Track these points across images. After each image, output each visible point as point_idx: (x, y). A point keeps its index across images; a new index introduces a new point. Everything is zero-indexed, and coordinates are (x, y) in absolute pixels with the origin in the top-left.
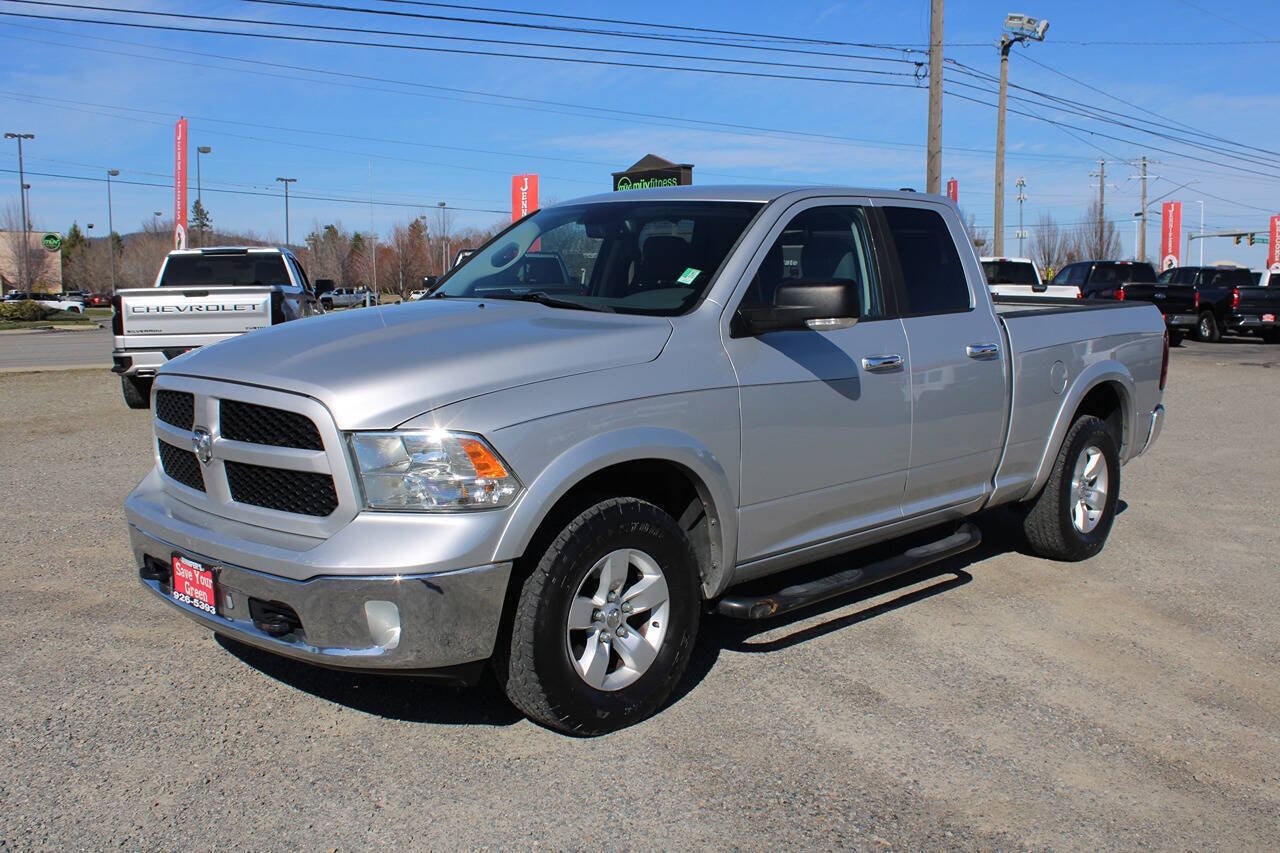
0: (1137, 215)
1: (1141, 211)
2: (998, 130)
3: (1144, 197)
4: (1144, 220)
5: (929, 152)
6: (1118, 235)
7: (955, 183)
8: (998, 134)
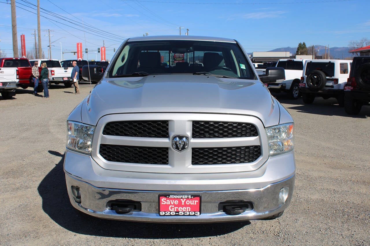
0: (48, 46)
1: (49, 45)
2: (38, 19)
3: (50, 41)
4: (50, 48)
5: (12, 25)
6: (43, 52)
7: (24, 36)
8: (38, 21)
